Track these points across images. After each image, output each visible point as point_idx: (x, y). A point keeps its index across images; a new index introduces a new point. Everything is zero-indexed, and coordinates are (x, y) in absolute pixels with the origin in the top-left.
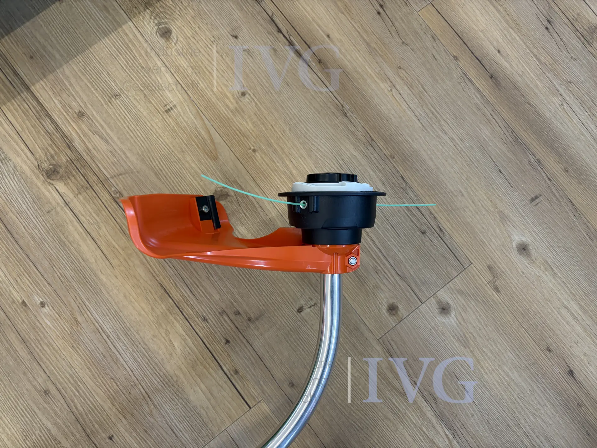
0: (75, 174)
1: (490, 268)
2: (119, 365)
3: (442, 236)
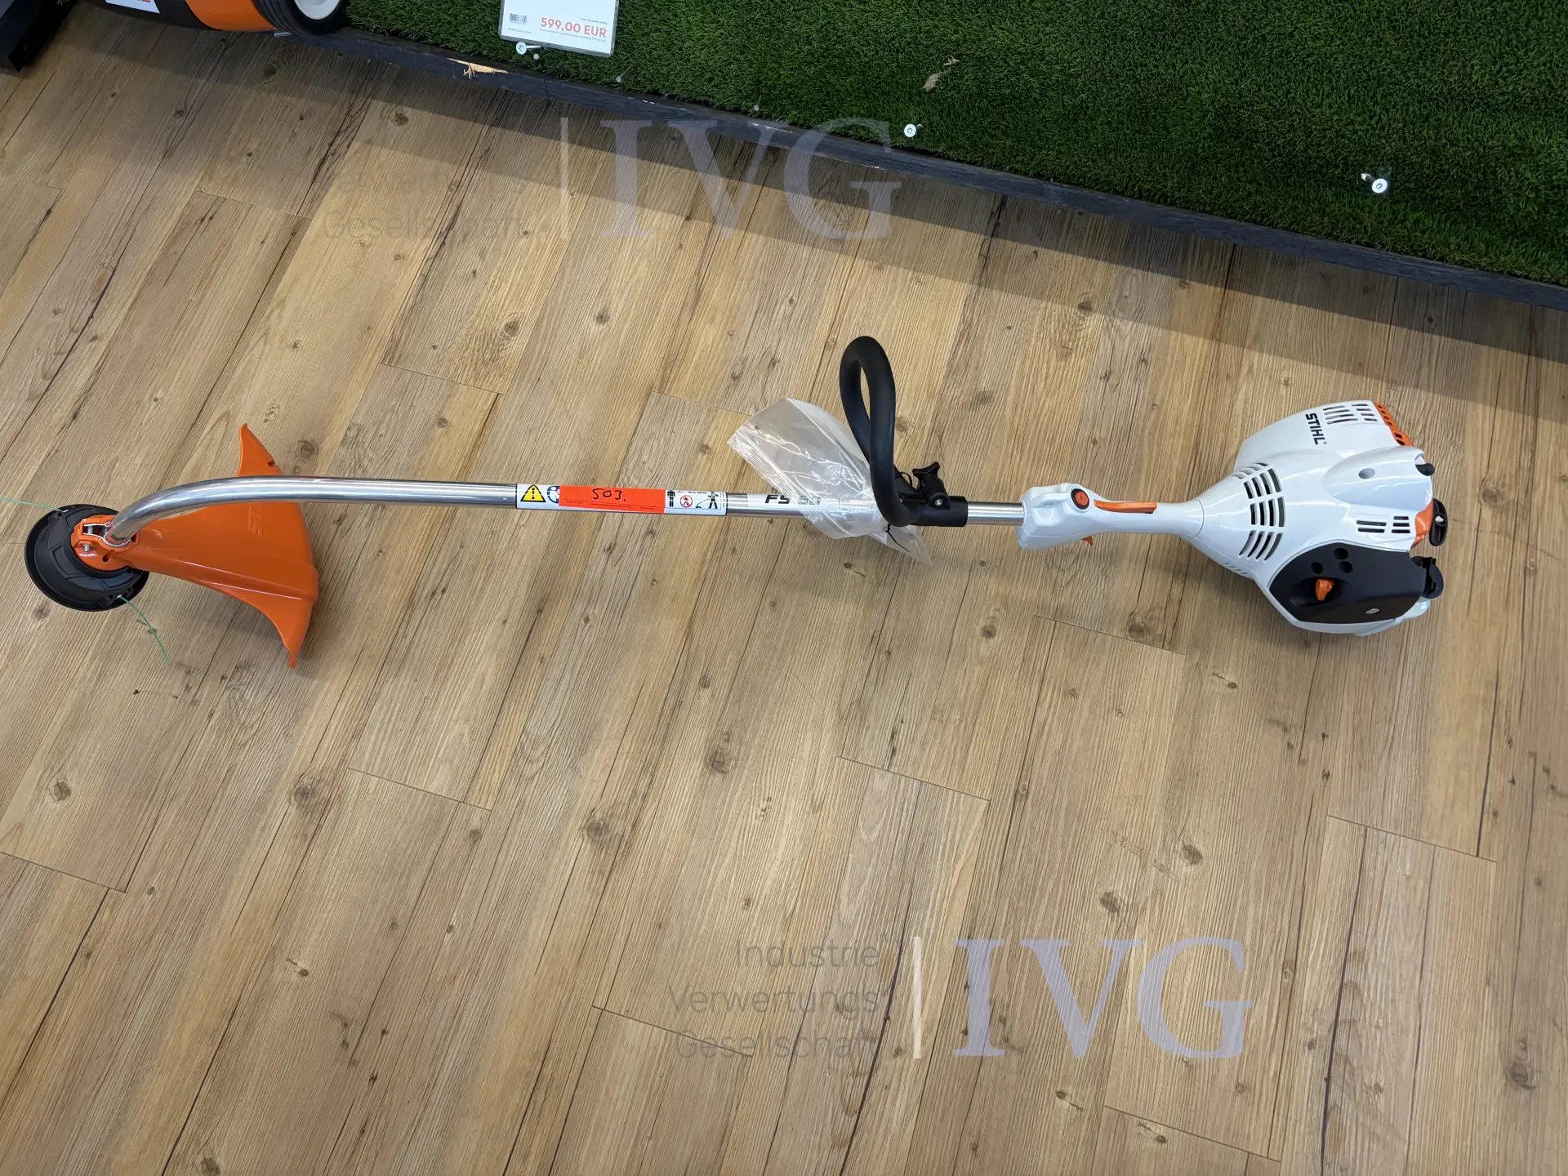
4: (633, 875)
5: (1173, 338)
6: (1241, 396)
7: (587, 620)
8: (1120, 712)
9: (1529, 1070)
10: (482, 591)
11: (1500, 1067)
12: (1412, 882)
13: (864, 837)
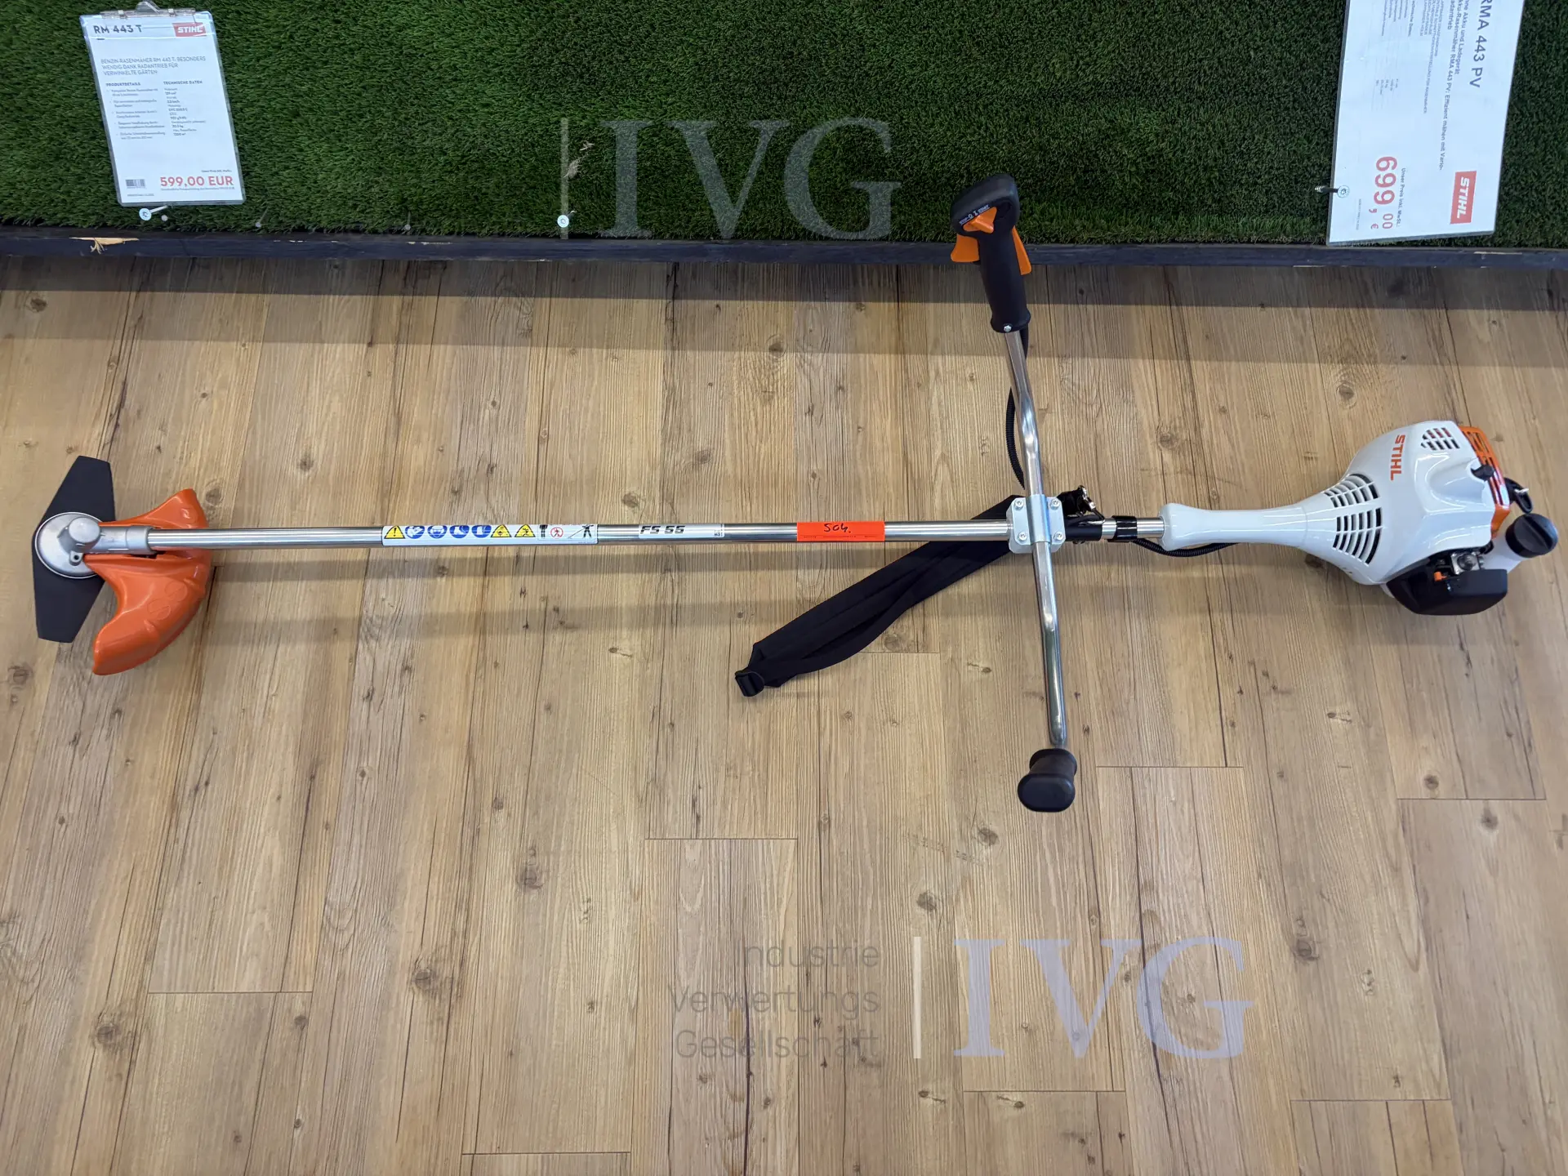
4: (472, 1012)
5: (861, 359)
6: (934, 399)
7: (363, 774)
8: (894, 722)
9: (1311, 943)
10: (248, 772)
11: (1287, 947)
12: (1179, 807)
13: (689, 909)
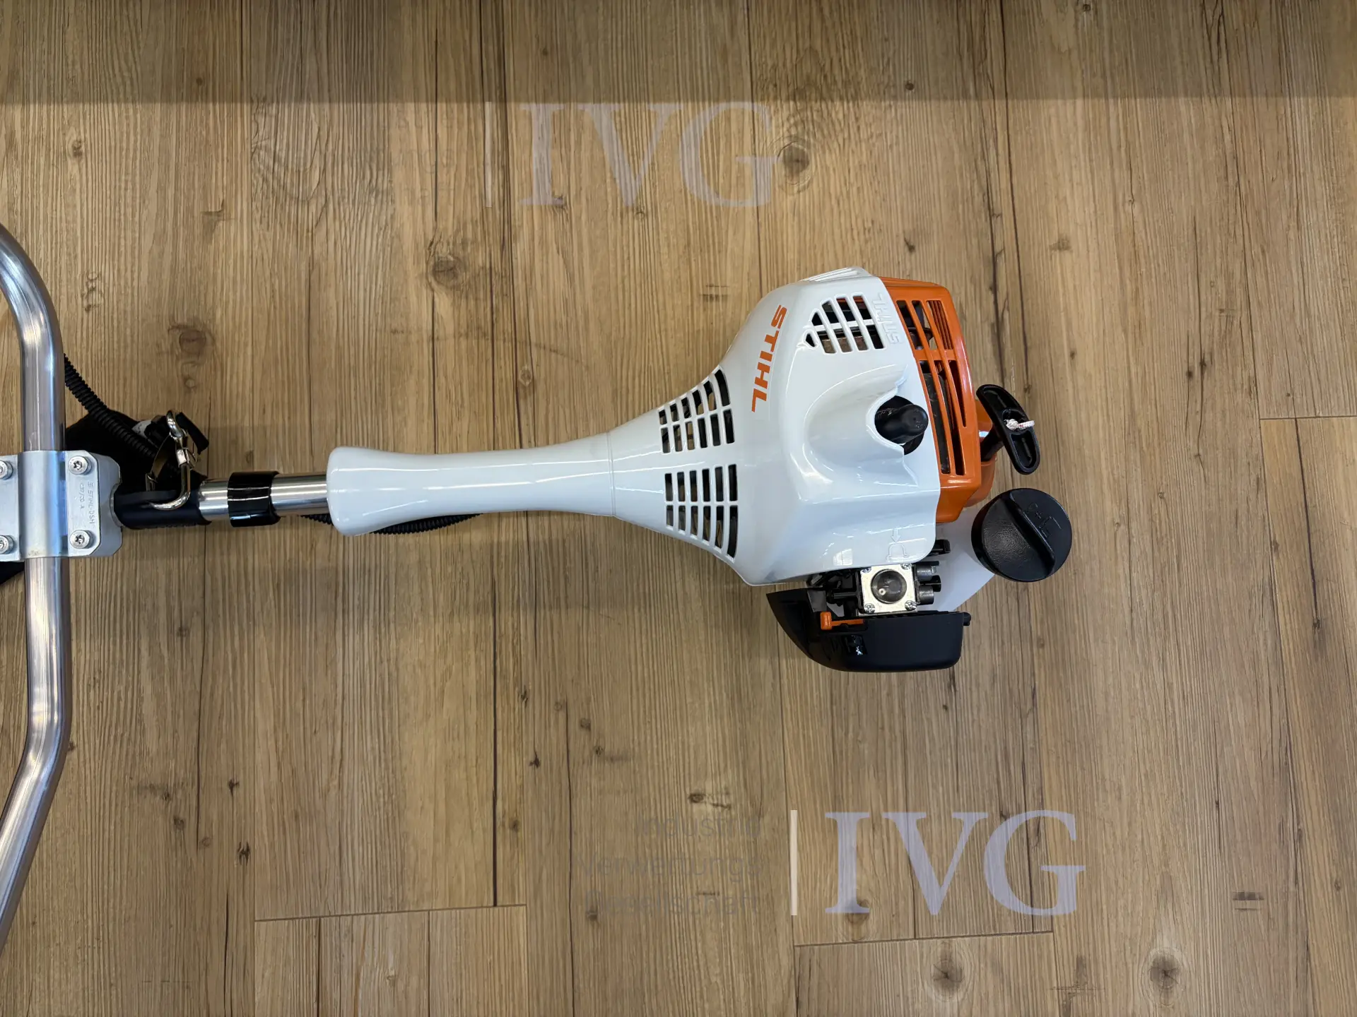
0: (482, 296)
1: (1080, 963)
2: (329, 672)
3: (1032, 843)
